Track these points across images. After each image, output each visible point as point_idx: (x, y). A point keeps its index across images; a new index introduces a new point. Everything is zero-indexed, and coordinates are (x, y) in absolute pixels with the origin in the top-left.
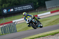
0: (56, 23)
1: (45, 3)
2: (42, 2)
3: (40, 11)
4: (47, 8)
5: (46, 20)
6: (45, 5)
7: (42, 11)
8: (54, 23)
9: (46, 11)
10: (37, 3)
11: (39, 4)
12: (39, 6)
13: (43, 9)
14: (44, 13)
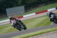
2: (3, 9)
6: (6, 12)
13: (3, 16)
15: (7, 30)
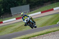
0: (21, 29)
1: (10, 9)
2: (7, 9)
3: (5, 18)
4: (12, 14)
5: (11, 26)
6: (10, 11)
7: (7, 17)
8: (19, 29)
9: (11, 18)
10: (2, 10)
11: (4, 11)
12: (4, 12)
13: (8, 15)
14: (9, 19)
15: (12, 30)
